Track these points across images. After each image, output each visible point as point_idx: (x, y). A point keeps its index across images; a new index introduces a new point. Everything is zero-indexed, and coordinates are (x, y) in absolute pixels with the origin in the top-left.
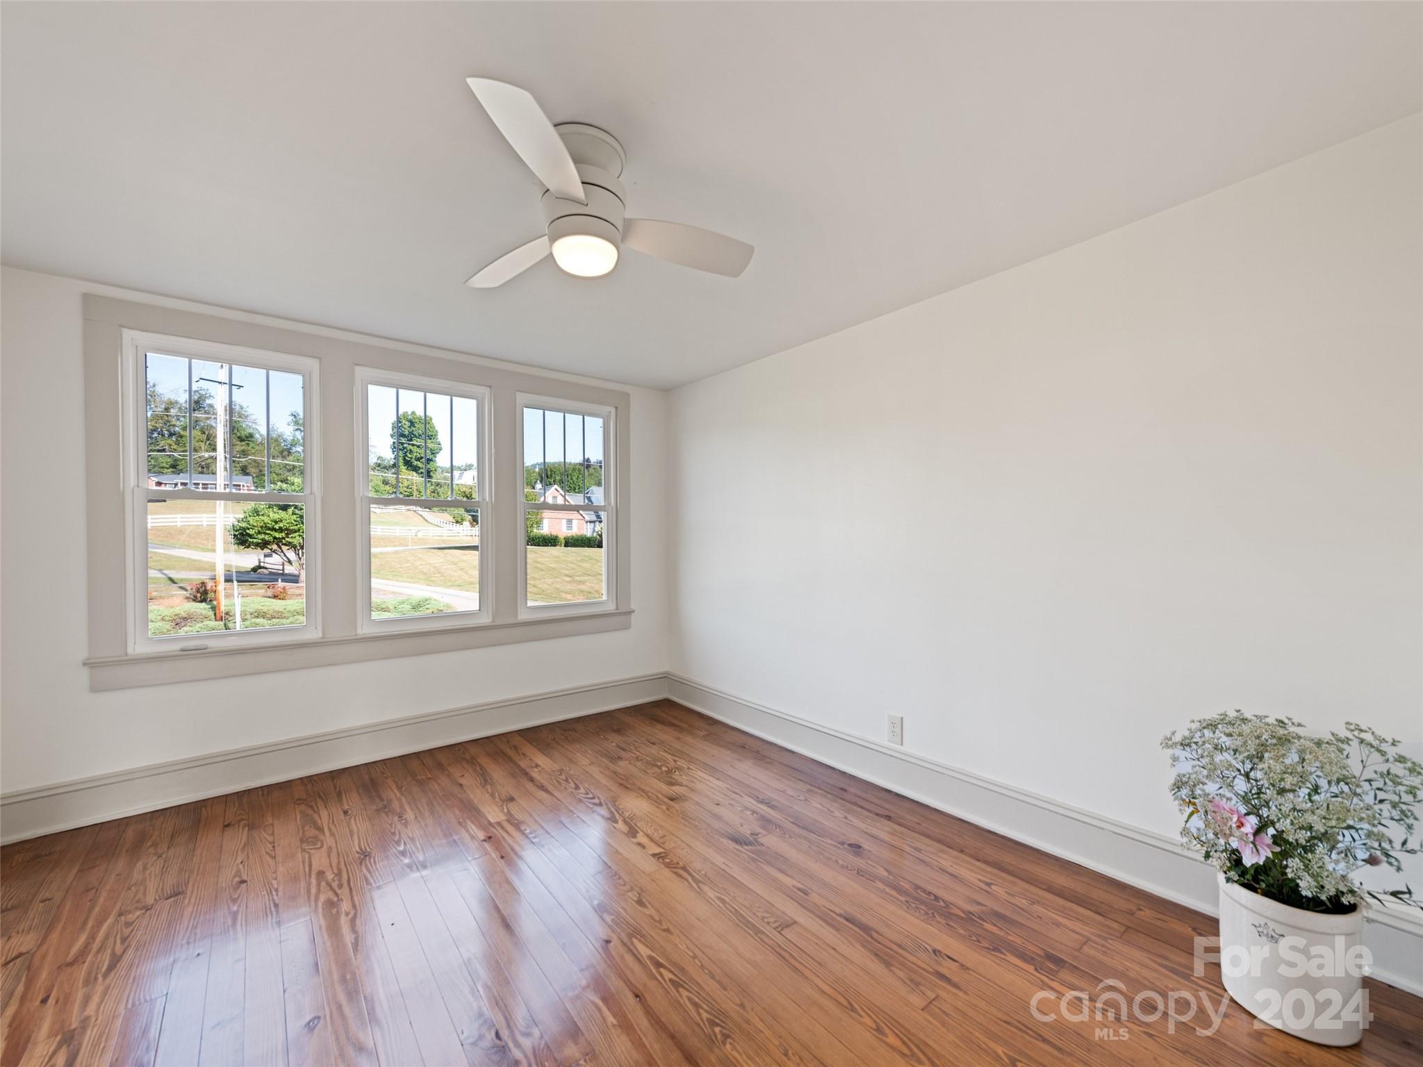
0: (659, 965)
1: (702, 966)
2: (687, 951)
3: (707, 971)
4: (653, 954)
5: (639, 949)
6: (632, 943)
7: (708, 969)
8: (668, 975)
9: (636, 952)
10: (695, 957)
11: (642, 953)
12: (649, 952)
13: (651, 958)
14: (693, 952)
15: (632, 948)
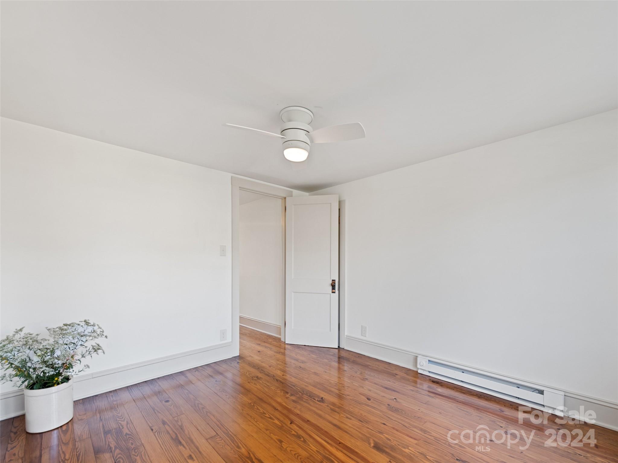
0: (270, 418)
1: (254, 419)
2: (259, 423)
3: (253, 418)
4: (273, 421)
5: (278, 422)
6: (281, 424)
7: (252, 418)
8: (267, 415)
9: (279, 421)
10: (256, 422)
11: (277, 421)
12: (274, 421)
13: (273, 420)
14: (257, 423)
15: (281, 423)
